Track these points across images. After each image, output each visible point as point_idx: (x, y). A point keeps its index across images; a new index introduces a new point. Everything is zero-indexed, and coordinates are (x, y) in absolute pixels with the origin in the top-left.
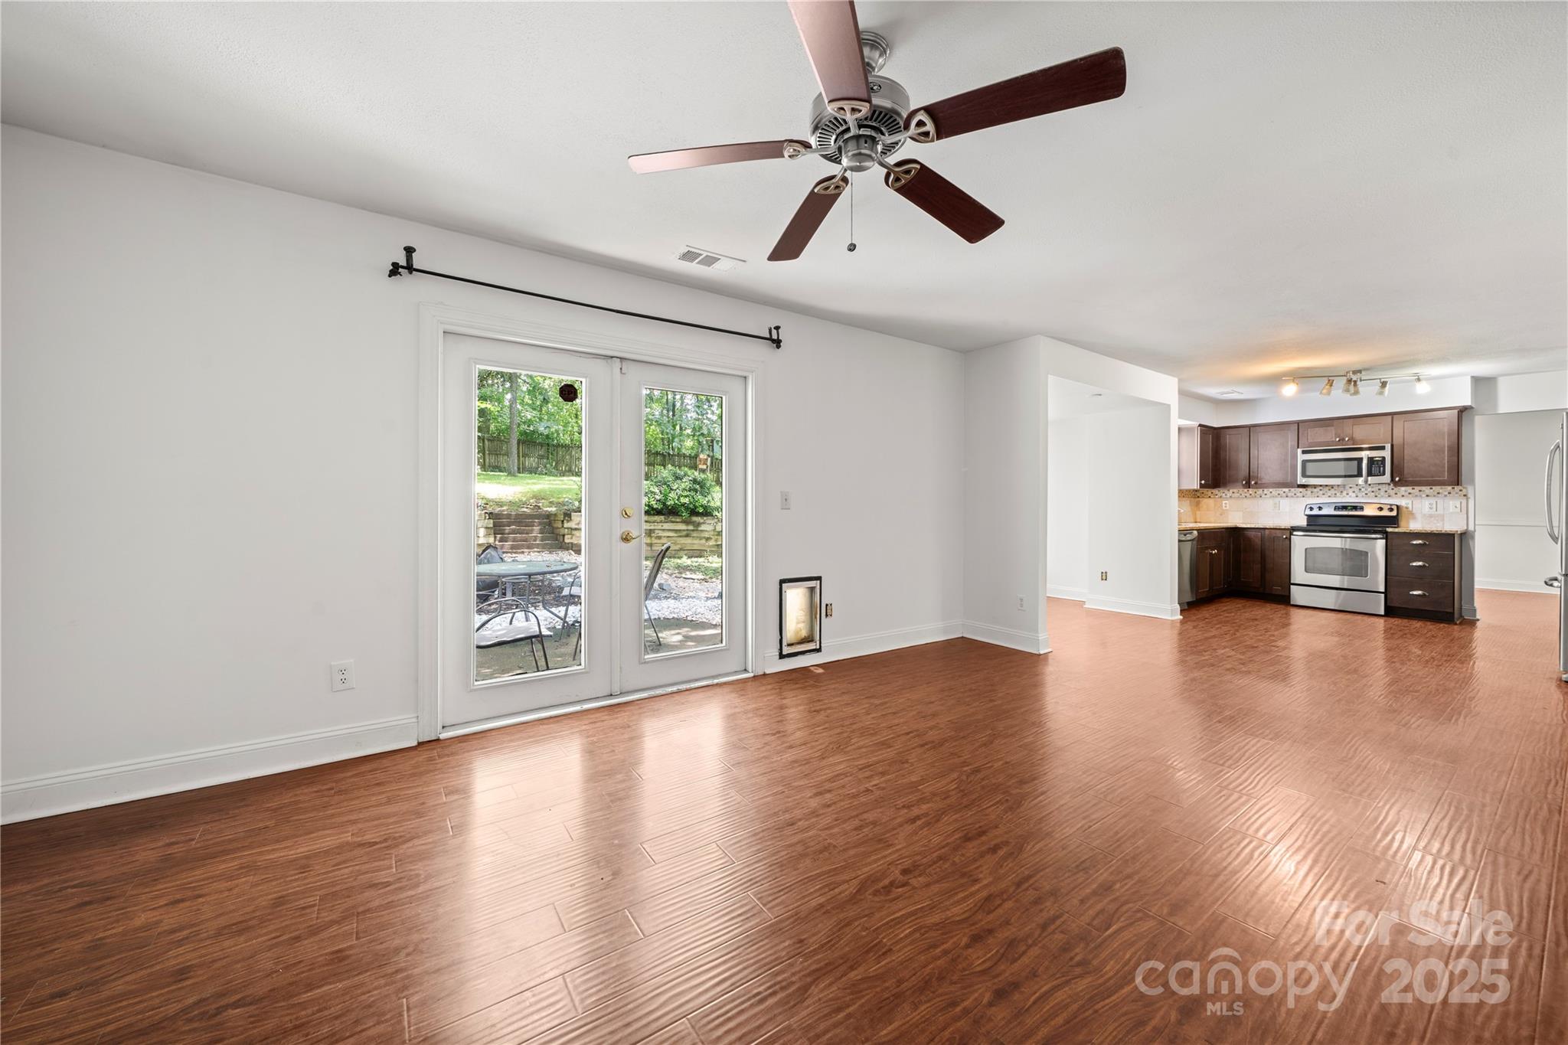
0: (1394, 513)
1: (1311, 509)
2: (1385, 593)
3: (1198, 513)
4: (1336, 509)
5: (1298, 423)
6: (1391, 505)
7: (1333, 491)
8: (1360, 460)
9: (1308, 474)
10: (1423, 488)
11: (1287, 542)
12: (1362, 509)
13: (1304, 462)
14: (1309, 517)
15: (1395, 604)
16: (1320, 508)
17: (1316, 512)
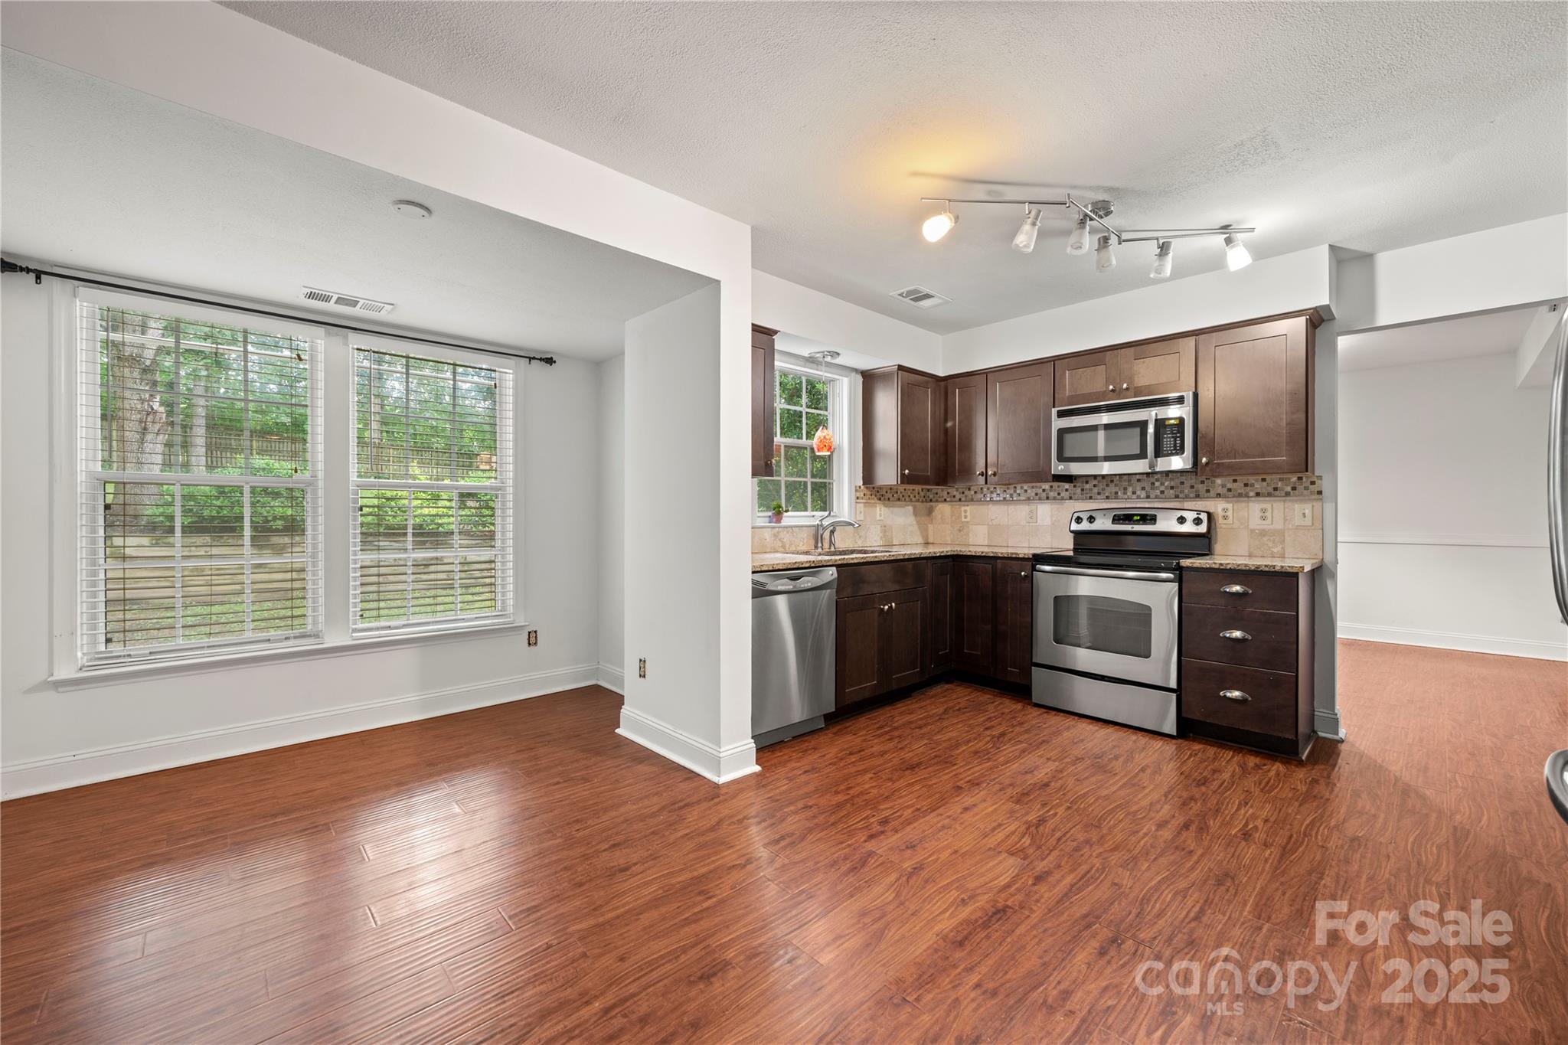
0: (1202, 529)
1: (1079, 520)
2: (1178, 691)
3: (931, 527)
4: (1116, 519)
5: (1054, 360)
6: (1199, 512)
7: (1112, 489)
8: (1143, 425)
9: (1068, 454)
10: (1251, 480)
11: (1027, 585)
12: (1153, 519)
13: (1062, 432)
14: (1078, 535)
15: (1194, 714)
16: (1091, 519)
17: (1085, 526)
